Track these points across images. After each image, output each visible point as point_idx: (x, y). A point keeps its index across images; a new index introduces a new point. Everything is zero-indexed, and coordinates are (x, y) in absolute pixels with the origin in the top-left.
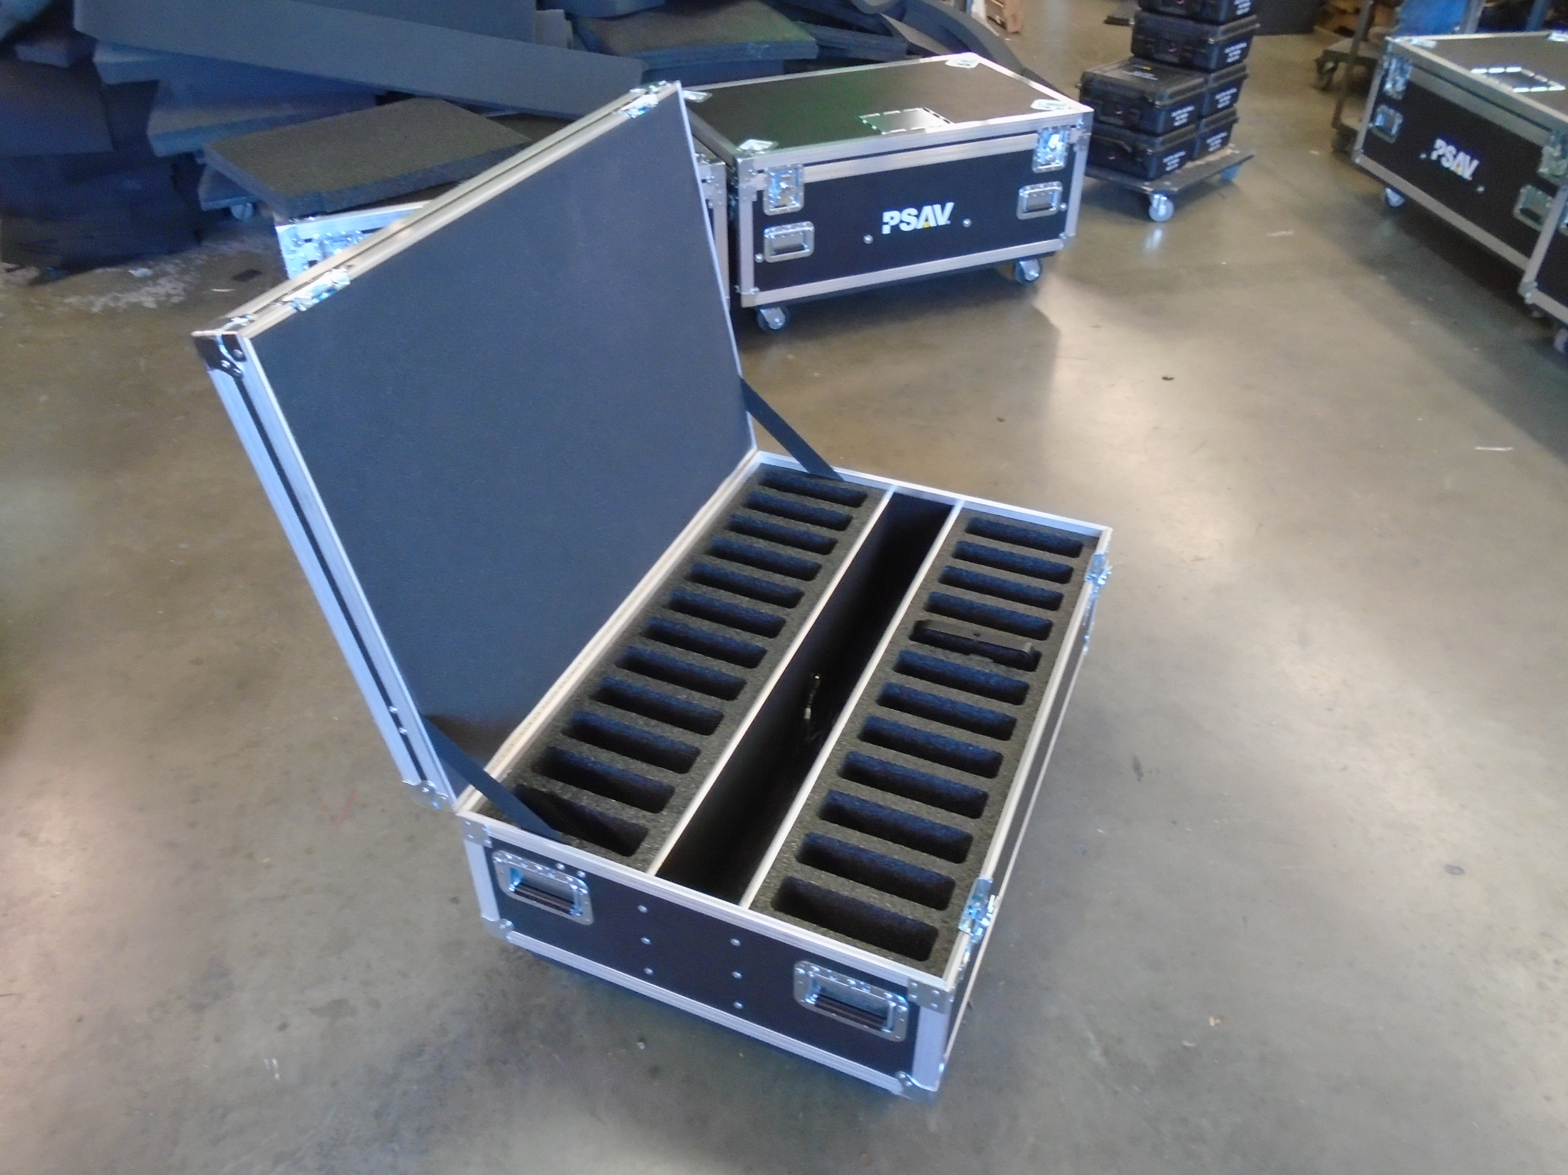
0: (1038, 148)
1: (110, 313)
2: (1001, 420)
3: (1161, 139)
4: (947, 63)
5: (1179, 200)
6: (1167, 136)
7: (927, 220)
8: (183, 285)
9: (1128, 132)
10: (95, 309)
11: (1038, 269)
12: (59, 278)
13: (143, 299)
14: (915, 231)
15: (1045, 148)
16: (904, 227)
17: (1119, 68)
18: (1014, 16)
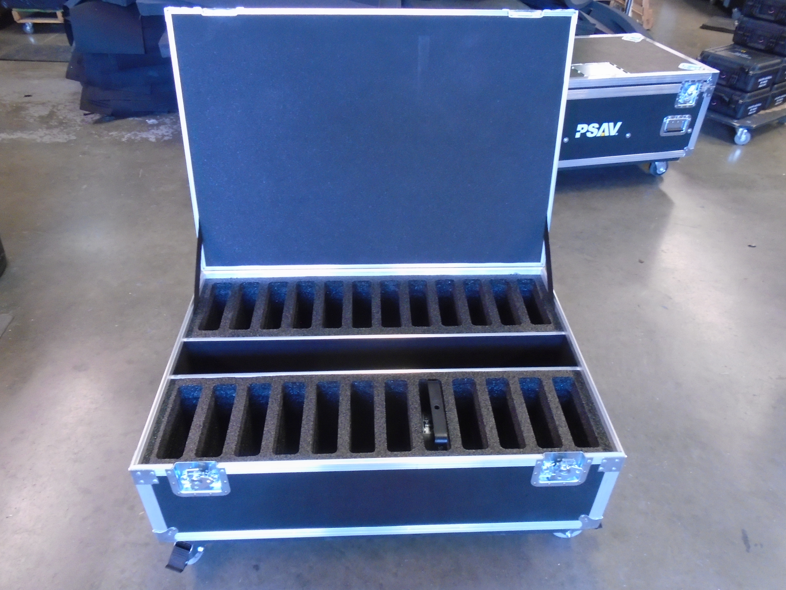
0: (680, 92)
1: (131, 142)
2: (641, 262)
3: (749, 94)
4: (623, 38)
5: (753, 132)
6: (753, 93)
7: (604, 132)
8: (172, 131)
9: (728, 90)
10: (124, 140)
11: (665, 167)
12: (109, 121)
13: (150, 136)
14: (595, 137)
15: (685, 93)
16: (589, 135)
17: (727, 50)
18: (648, 20)
